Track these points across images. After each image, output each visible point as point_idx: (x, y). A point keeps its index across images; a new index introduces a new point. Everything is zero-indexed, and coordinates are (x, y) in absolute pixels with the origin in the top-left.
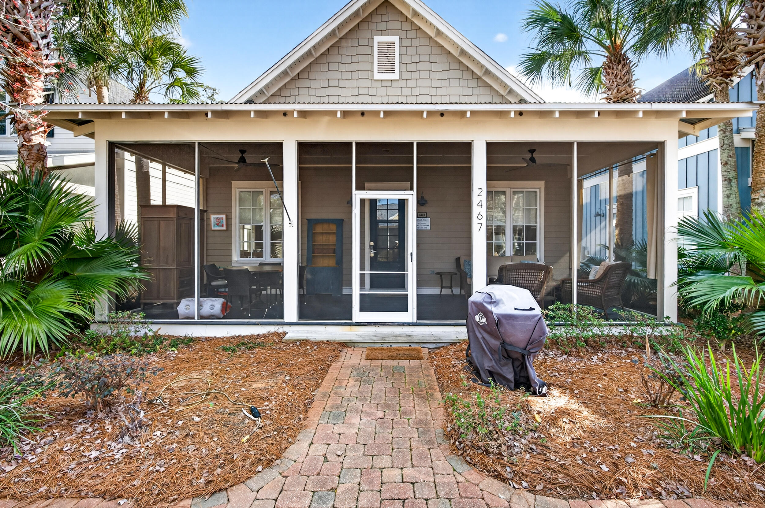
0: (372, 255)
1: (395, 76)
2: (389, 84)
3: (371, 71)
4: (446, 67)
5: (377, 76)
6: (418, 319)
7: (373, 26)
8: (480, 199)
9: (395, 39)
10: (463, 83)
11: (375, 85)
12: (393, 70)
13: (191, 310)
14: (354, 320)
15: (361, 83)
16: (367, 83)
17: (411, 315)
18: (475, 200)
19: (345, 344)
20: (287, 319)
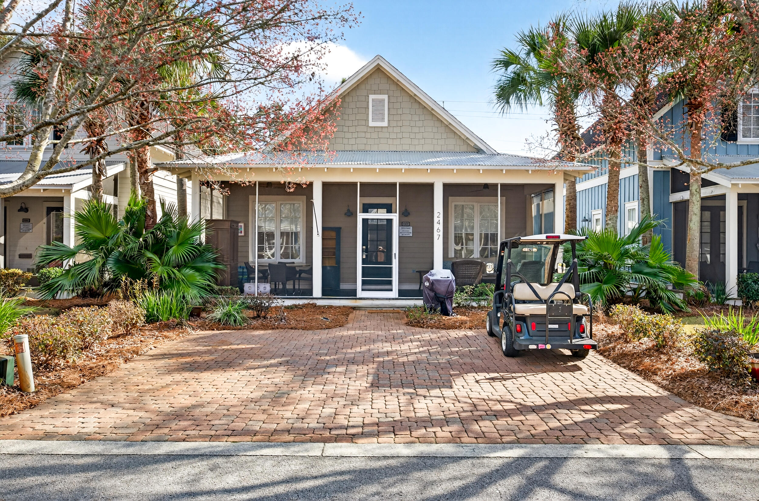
0: (364, 257)
1: (385, 124)
2: (380, 130)
3: (367, 120)
4: (422, 117)
5: (371, 124)
6: (399, 296)
7: (368, 87)
8: (438, 219)
9: (385, 97)
10: (435, 130)
11: (369, 130)
12: (383, 120)
13: (252, 290)
14: (358, 297)
15: (359, 129)
16: (364, 129)
17: (394, 293)
18: (436, 220)
19: (354, 308)
20: (315, 295)
